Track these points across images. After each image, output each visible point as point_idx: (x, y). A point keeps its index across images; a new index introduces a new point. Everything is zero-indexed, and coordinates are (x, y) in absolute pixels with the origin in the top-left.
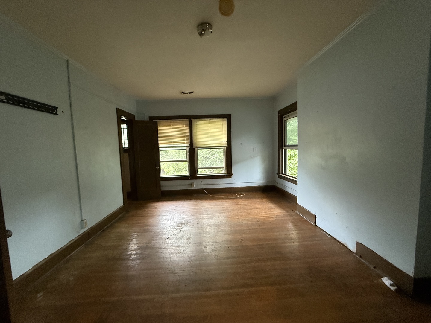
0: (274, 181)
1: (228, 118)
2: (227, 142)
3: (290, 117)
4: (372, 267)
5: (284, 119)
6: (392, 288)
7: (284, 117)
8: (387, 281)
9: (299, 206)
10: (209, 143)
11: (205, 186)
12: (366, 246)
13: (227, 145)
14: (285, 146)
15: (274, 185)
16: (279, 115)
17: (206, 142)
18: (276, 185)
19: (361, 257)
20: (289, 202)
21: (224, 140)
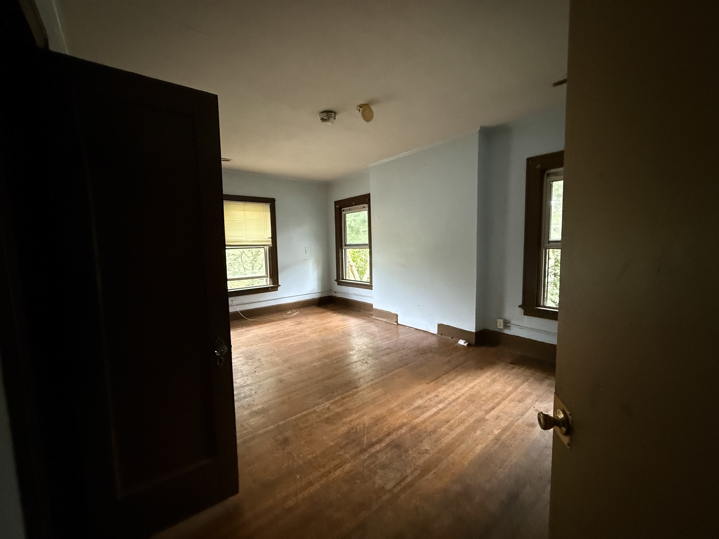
0: (330, 290)
1: (271, 202)
2: (271, 239)
3: (353, 211)
4: (450, 338)
5: (343, 213)
6: (466, 345)
7: (343, 210)
8: (462, 342)
9: (376, 310)
10: (244, 239)
11: (239, 306)
12: (445, 324)
13: (270, 243)
14: (346, 245)
15: (330, 295)
16: (338, 206)
17: (239, 238)
18: (334, 295)
19: (441, 334)
20: (359, 311)
21: (266, 235)
